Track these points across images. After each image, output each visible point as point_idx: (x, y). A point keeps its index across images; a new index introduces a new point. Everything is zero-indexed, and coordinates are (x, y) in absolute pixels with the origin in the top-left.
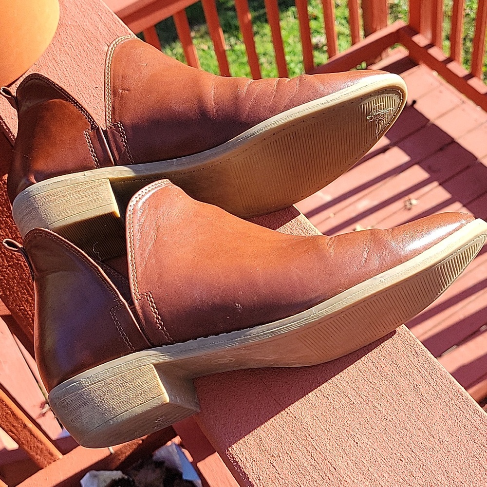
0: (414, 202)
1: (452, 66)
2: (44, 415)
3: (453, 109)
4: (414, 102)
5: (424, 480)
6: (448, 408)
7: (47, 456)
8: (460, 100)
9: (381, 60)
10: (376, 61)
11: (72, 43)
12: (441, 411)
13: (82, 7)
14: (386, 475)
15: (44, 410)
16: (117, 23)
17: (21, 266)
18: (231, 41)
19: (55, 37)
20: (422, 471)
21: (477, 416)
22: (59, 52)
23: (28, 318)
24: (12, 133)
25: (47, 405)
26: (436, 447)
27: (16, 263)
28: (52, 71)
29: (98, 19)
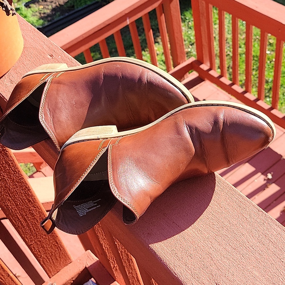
5: (219, 225)
6: (227, 195)
11: (31, 55)
12: (224, 197)
13: (34, 39)
14: (202, 226)
17: (5, 179)
19: (22, 53)
20: (218, 222)
21: (240, 197)
22: (25, 60)
23: (9, 210)
24: (5, 99)
26: (223, 211)
27: (3, 178)
28: (22, 69)
29: (43, 44)
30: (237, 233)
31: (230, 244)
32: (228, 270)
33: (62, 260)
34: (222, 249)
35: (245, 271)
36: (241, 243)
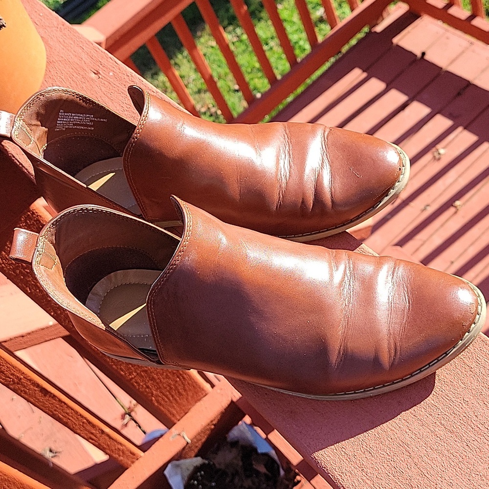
0: (442, 151)
1: (453, 11)
2: (126, 425)
3: (463, 52)
4: (423, 54)
7: (129, 455)
8: (468, 41)
9: (383, 19)
10: (378, 22)
13: (65, 42)
15: (126, 421)
16: (98, 50)
18: (237, 32)
19: (46, 74)
25: (128, 416)
29: (80, 51)
30: (453, 399)
31: (443, 422)
32: (440, 476)
33: (190, 394)
34: (428, 434)
35: (474, 475)
36: (464, 418)
